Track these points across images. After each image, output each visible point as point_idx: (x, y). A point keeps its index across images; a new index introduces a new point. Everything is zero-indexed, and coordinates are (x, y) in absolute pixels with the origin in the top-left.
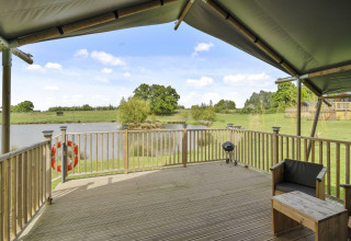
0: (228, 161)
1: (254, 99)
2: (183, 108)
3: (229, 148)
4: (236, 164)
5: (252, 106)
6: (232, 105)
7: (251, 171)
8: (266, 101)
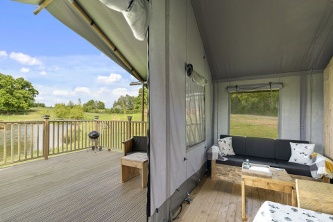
0: (93, 148)
1: (121, 102)
2: (43, 106)
3: (95, 136)
4: (101, 149)
5: (118, 107)
6: (101, 106)
7: (113, 152)
8: (130, 103)
